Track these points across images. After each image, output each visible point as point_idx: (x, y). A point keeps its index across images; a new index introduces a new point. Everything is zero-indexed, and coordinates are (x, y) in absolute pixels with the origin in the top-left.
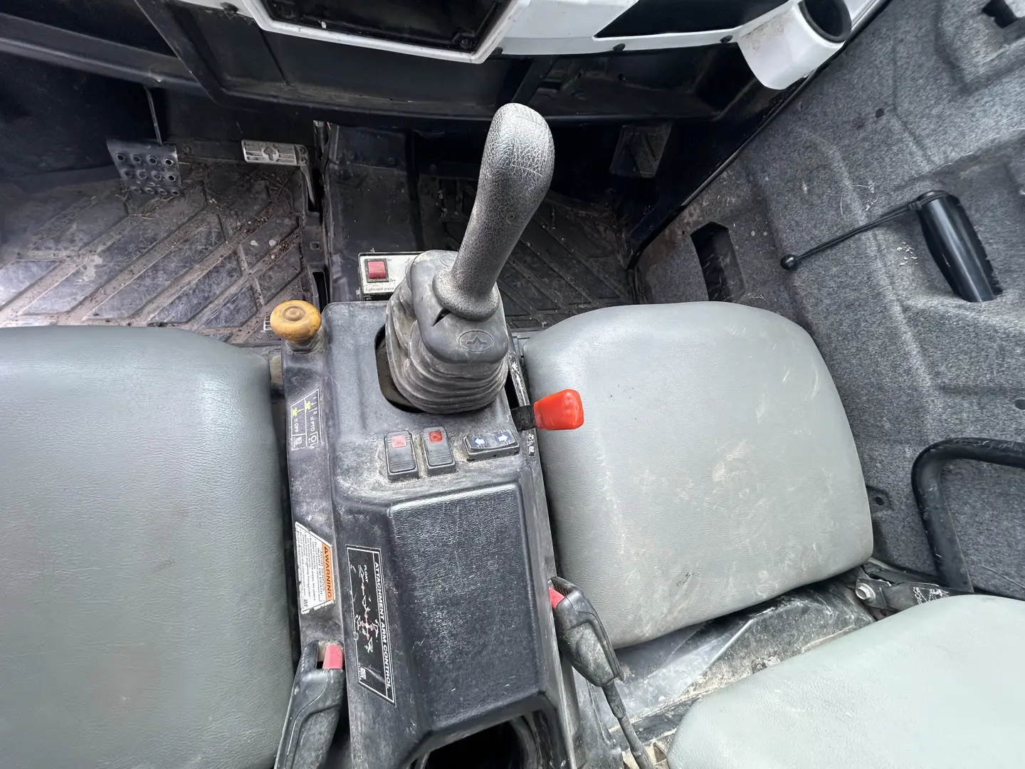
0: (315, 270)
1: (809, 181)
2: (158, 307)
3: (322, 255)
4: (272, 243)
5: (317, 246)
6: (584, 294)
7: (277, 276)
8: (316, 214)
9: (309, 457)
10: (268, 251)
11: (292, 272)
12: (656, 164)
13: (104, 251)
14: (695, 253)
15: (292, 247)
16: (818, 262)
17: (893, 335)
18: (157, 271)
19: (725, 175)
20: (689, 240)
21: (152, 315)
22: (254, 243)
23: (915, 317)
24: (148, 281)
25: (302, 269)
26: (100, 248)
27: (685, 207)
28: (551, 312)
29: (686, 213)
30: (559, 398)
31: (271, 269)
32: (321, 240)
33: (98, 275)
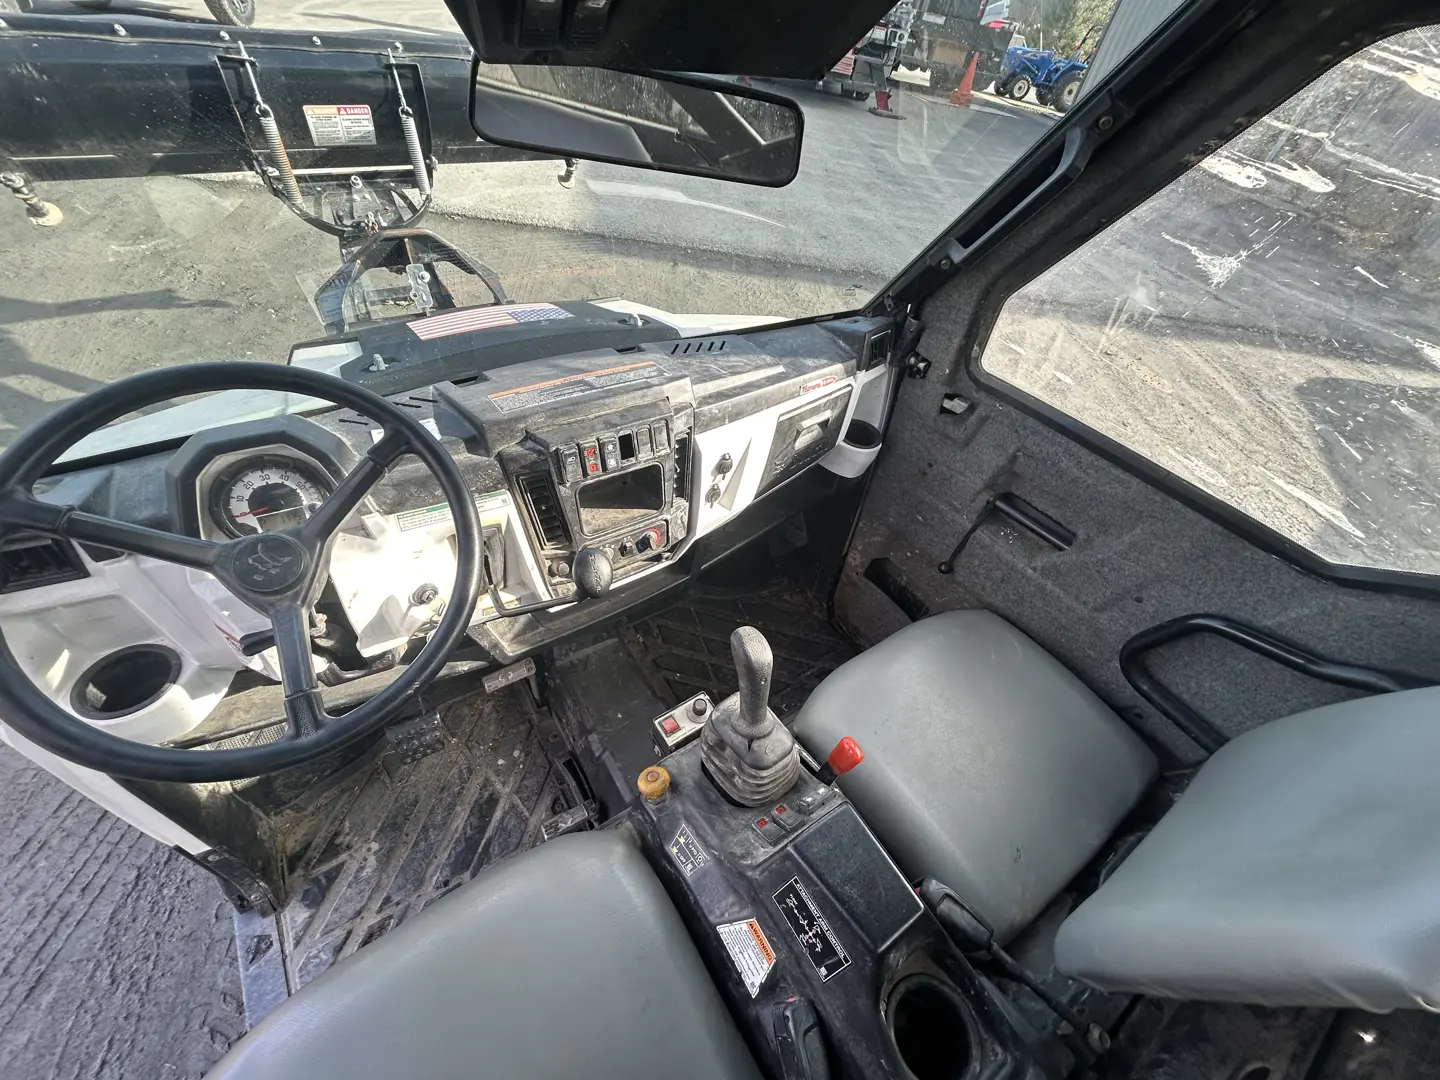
0: (564, 760)
1: (919, 513)
2: (438, 867)
3: (563, 743)
4: (516, 754)
5: (555, 737)
6: (804, 661)
7: (531, 782)
8: (545, 708)
9: (702, 875)
10: (515, 763)
11: (542, 772)
12: (804, 534)
13: (377, 835)
14: (875, 587)
15: (535, 749)
16: (962, 559)
17: (1042, 589)
18: (427, 831)
19: (860, 524)
20: (865, 580)
21: (435, 878)
22: (501, 762)
23: (1045, 572)
24: (423, 845)
25: (551, 764)
26: (374, 833)
27: (846, 554)
28: (784, 692)
29: (849, 559)
30: (841, 749)
31: (524, 778)
32: (557, 730)
33: (379, 861)
